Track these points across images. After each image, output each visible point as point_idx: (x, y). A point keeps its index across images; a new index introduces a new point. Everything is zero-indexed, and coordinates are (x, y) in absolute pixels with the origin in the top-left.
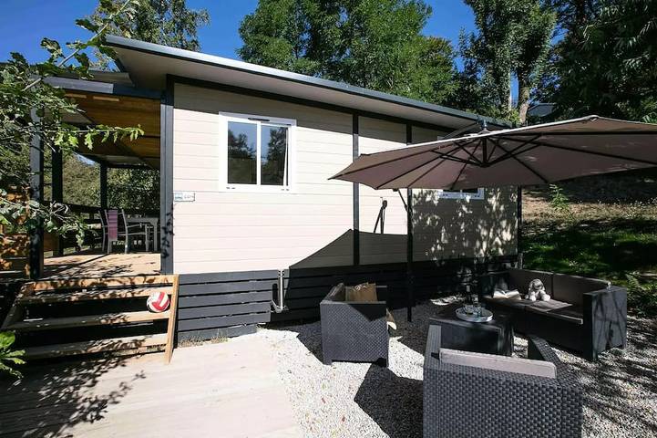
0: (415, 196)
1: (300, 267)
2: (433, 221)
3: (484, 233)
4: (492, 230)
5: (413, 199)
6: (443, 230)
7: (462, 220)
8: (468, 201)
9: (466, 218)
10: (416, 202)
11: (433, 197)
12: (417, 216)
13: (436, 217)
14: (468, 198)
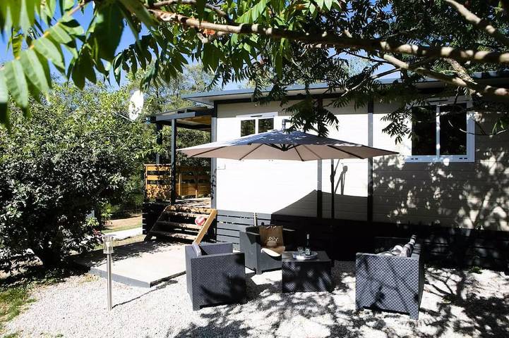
0: (375, 162)
1: (283, 213)
2: (397, 185)
3: (473, 200)
4: (487, 198)
5: (374, 164)
6: (410, 194)
7: (436, 184)
8: (447, 164)
9: (443, 182)
10: (377, 167)
11: (397, 162)
12: (377, 180)
13: (401, 181)
14: (446, 161)
